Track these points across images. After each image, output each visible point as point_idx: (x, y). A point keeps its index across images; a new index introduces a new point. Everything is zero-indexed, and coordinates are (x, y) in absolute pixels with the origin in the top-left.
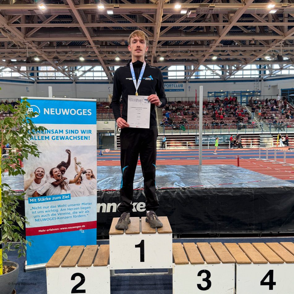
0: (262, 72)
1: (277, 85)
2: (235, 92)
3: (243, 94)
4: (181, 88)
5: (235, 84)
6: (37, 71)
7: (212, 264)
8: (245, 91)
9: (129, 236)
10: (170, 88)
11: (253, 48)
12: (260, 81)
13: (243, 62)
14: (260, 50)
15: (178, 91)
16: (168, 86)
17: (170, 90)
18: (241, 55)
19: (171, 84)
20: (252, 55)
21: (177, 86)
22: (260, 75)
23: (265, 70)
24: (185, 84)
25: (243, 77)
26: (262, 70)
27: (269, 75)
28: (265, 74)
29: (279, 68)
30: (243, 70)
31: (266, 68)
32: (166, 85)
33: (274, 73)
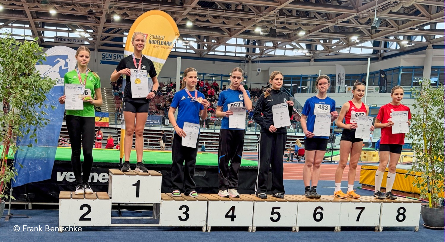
0: (251, 50)
1: (269, 70)
2: (214, 74)
3: (224, 78)
5: (214, 63)
7: (190, 201)
8: (227, 74)
9: (128, 176)
11: (240, 15)
13: (226, 34)
14: (249, 19)
18: (224, 23)
20: (239, 24)
22: (248, 53)
23: (254, 46)
25: (225, 55)
26: (251, 47)
27: (259, 55)
28: (255, 52)
29: (273, 46)
30: (226, 45)
31: (255, 45)
32: (119, 55)
33: (266, 52)
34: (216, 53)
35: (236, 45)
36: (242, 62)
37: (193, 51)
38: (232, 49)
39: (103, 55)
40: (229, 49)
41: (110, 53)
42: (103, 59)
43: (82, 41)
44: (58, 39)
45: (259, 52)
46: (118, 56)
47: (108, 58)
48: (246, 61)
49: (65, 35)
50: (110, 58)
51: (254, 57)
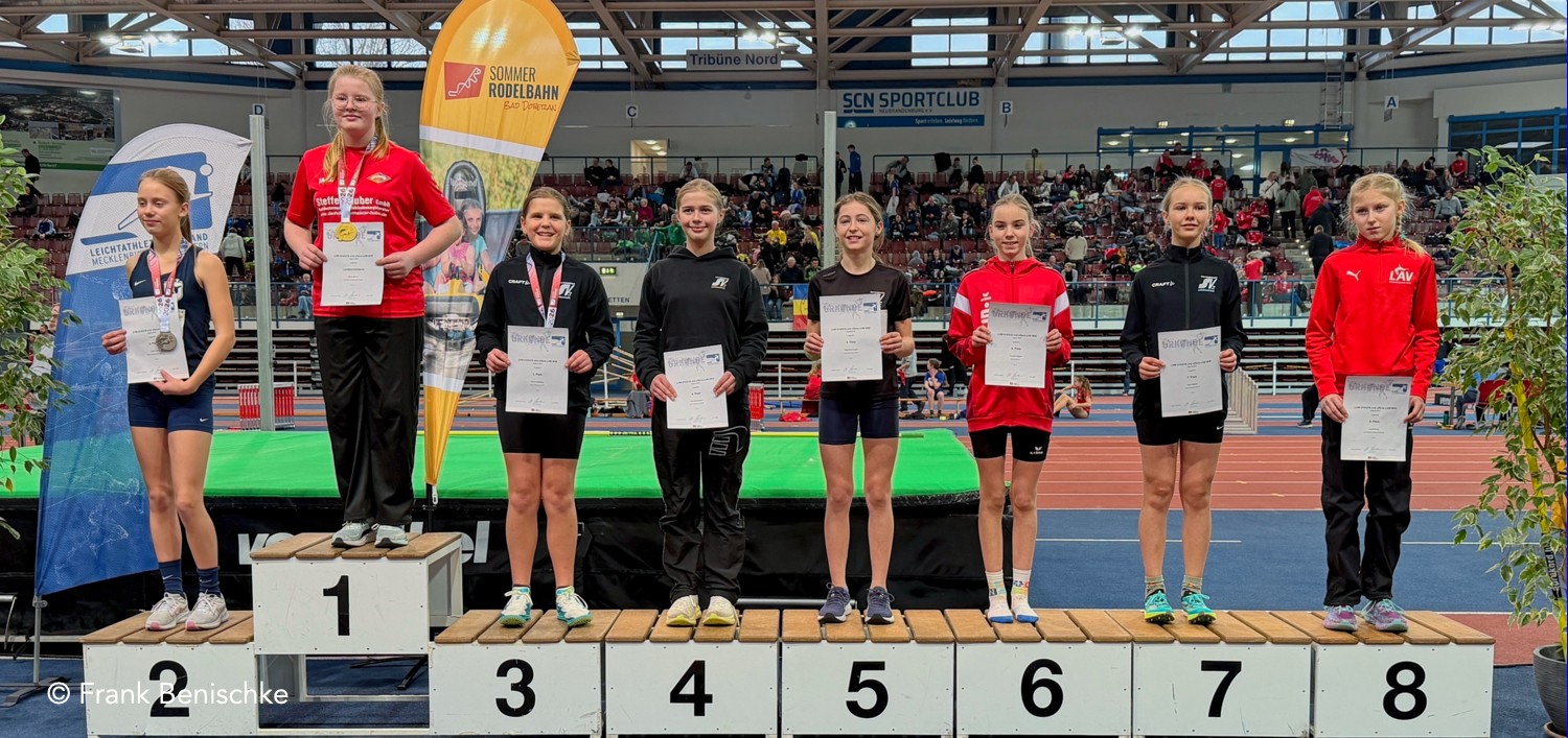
0: (1362, 37)
1: (1430, 100)
2: (1226, 128)
3: (1265, 139)
4: (968, 110)
5: (1227, 90)
6: (308, 34)
8: (1278, 124)
9: (307, 564)
10: (919, 110)
12: (1352, 76)
15: (958, 124)
16: (907, 103)
17: (918, 122)
19: (924, 91)
21: (953, 101)
22: (1352, 48)
23: (1373, 23)
24: (989, 89)
25: (1268, 61)
26: (1363, 26)
27: (1390, 50)
28: (1378, 42)
29: (1435, 16)
30: (1270, 26)
31: (1380, 18)
32: (898, 95)
33: (1413, 39)
34: (1233, 57)
35: (1308, 25)
36: (1329, 80)
37: (1149, 58)
38: (1296, 37)
39: (845, 99)
40: (1280, 38)
41: (869, 92)
42: (845, 111)
43: (774, 60)
44: (697, 58)
45: (1390, 40)
46: (896, 97)
47: (863, 108)
48: (1347, 74)
49: (725, 44)
50: (868, 107)
51: (1376, 58)
